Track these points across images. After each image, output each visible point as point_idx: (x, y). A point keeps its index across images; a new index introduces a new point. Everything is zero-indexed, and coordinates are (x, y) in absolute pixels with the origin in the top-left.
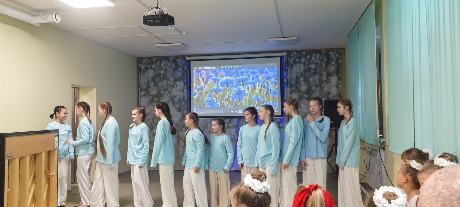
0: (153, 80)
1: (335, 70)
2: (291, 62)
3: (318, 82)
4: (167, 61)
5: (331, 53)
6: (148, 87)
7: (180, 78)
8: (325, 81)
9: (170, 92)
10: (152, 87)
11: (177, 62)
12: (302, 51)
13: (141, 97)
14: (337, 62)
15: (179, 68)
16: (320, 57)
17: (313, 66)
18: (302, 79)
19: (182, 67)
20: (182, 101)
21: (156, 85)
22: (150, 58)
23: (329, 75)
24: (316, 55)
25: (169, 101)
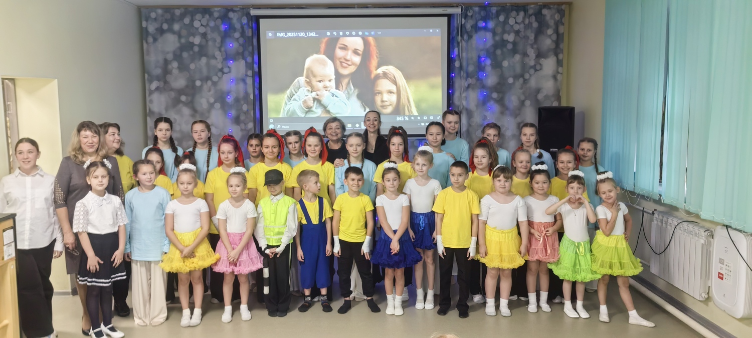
0: (177, 56)
1: (553, 46)
3: (518, 69)
4: (207, 16)
5: (545, 12)
7: (238, 53)
8: (531, 67)
9: (215, 84)
10: (175, 72)
11: (230, 19)
12: (490, 5)
13: (151, 92)
14: (556, 31)
15: (235, 32)
16: (524, 18)
17: (510, 38)
18: (488, 62)
19: (241, 31)
20: (242, 102)
21: (183, 68)
22: (168, 9)
23: (540, 55)
24: (518, 15)
25: (215, 102)
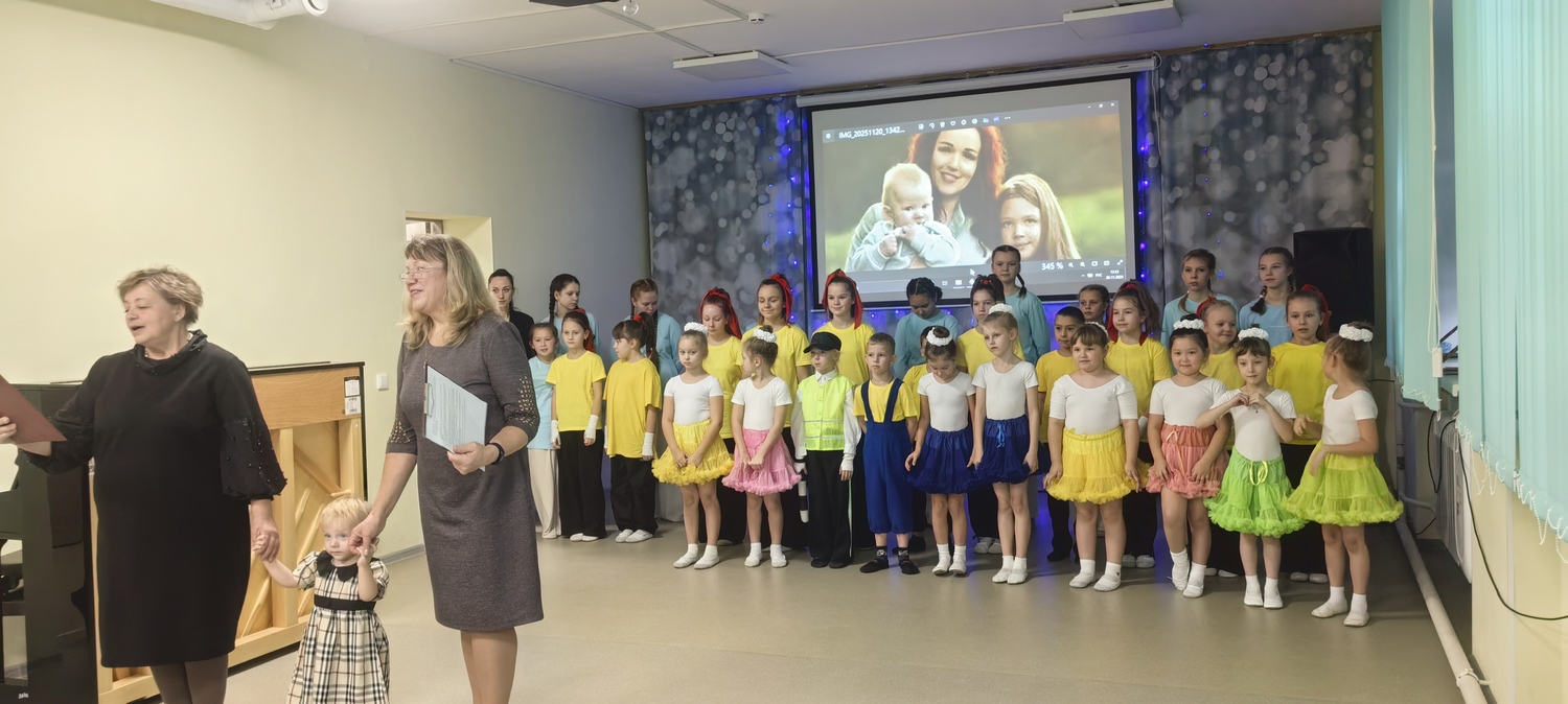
0: (693, 183)
1: (1348, 114)
2: (1174, 91)
3: (1276, 165)
4: (735, 115)
5: (1329, 49)
6: (678, 207)
7: (780, 171)
8: (1305, 158)
9: (746, 222)
10: (690, 206)
11: (769, 116)
12: (1214, 48)
13: (657, 240)
14: (1356, 84)
15: (776, 136)
16: (1285, 66)
17: (1258, 105)
18: (1215, 154)
19: (785, 134)
20: (788, 251)
21: (701, 199)
22: (680, 109)
23: (1321, 134)
24: (1272, 61)
25: (746, 252)
